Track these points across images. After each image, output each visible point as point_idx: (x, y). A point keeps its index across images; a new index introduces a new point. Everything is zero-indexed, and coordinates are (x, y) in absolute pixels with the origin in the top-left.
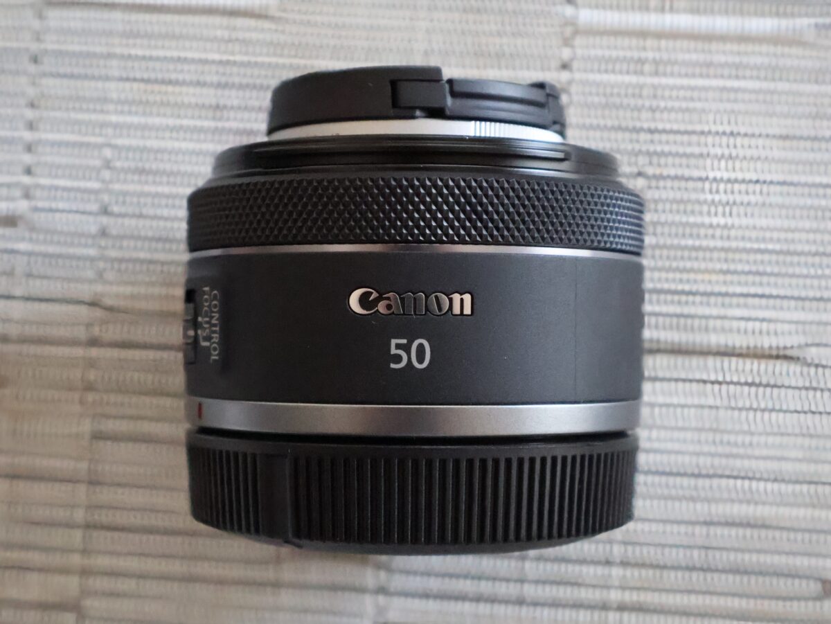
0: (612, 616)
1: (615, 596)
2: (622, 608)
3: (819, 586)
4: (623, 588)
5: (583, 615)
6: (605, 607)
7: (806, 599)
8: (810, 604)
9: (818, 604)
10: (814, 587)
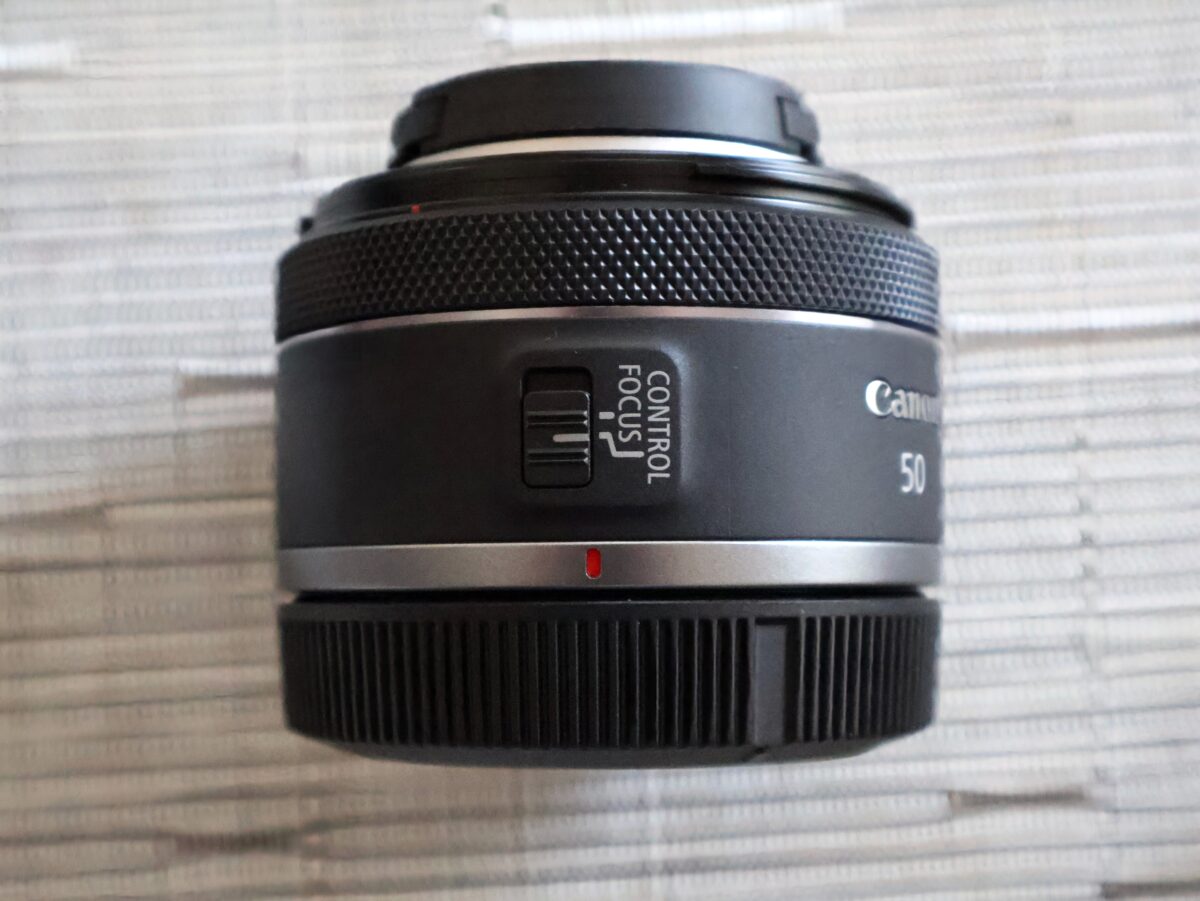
0: (657, 884)
1: (657, 853)
2: (669, 869)
3: (945, 799)
4: (669, 840)
5: (615, 887)
6: (643, 871)
7: (930, 822)
8: (935, 829)
9: (945, 826)
10: (937, 803)
